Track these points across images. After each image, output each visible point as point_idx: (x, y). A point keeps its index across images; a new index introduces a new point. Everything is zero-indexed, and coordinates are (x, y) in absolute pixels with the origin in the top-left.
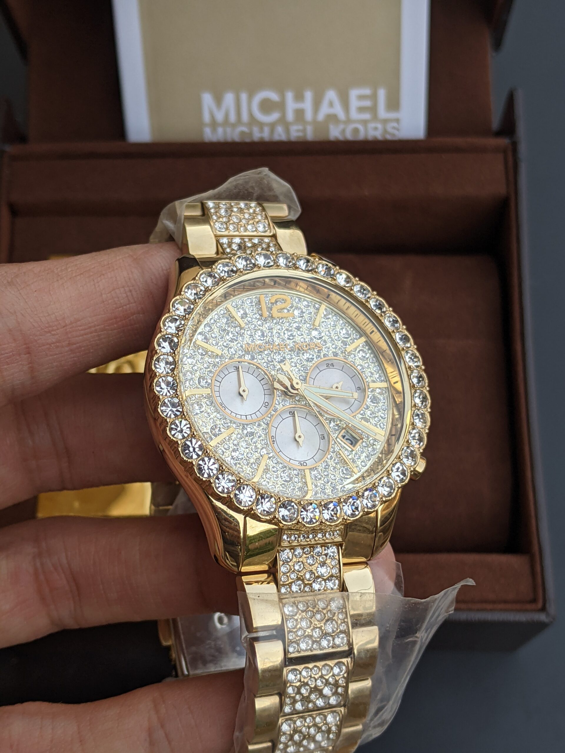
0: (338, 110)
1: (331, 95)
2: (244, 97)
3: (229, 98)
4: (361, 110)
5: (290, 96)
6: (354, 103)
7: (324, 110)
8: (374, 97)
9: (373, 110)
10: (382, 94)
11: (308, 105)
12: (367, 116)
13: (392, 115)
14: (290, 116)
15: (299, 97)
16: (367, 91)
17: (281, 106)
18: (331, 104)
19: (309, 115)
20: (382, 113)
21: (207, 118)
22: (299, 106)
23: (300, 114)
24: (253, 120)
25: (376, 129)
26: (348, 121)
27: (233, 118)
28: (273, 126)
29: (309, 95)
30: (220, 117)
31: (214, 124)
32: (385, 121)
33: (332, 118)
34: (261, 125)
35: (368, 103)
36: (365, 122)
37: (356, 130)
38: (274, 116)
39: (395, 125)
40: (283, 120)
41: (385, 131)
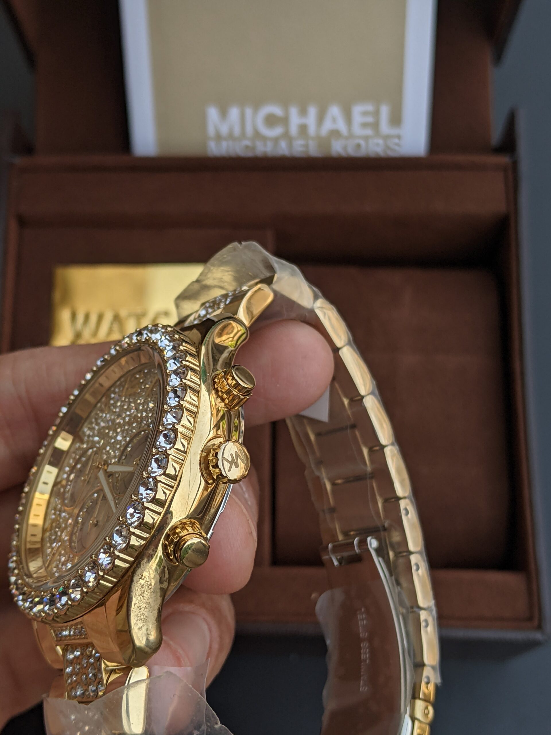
0: (341, 126)
1: (335, 111)
2: (249, 112)
3: (234, 113)
4: (365, 125)
5: (294, 112)
6: (357, 118)
7: (328, 126)
8: (377, 113)
9: (376, 126)
10: (385, 111)
11: (311, 120)
12: (369, 132)
13: (394, 131)
14: (294, 130)
15: (303, 112)
16: (370, 108)
17: (285, 121)
18: (334, 120)
19: (312, 130)
20: (385, 128)
21: (211, 131)
22: (303, 121)
23: (303, 129)
24: (257, 135)
25: (378, 145)
26: (351, 136)
27: (237, 131)
28: (276, 140)
29: (312, 111)
30: (224, 130)
31: (219, 137)
32: (386, 138)
33: (335, 133)
34: (264, 139)
35: (370, 119)
36: (366, 138)
37: (359, 146)
38: (278, 131)
39: (396, 141)
40: (286, 135)
41: (388, 147)
